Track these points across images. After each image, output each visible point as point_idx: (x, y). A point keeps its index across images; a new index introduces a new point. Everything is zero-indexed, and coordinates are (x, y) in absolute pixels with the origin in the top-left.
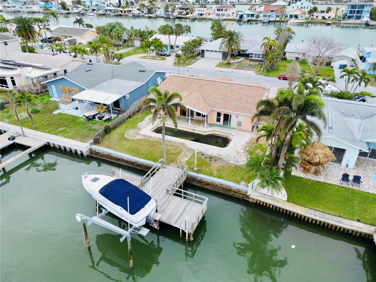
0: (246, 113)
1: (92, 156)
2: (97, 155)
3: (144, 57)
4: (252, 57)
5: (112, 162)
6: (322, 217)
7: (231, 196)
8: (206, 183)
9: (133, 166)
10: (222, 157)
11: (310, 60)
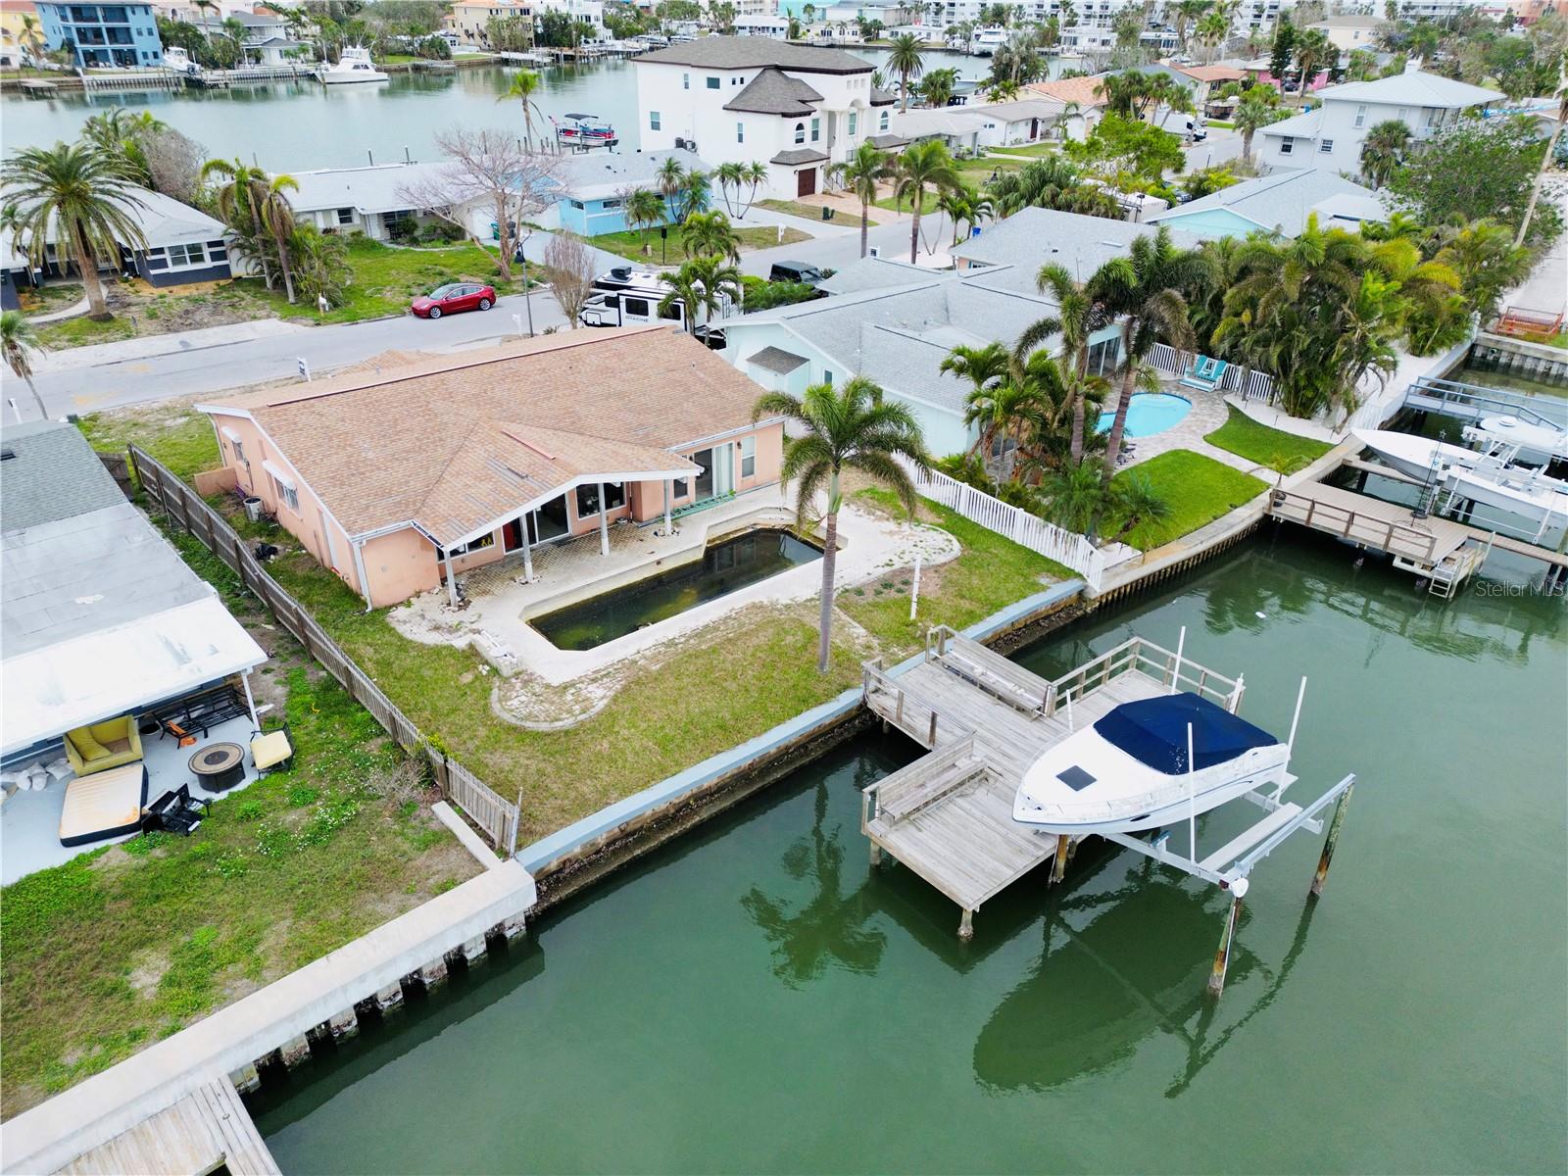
1: (549, 908)
4: (163, 263)
11: (377, 233)
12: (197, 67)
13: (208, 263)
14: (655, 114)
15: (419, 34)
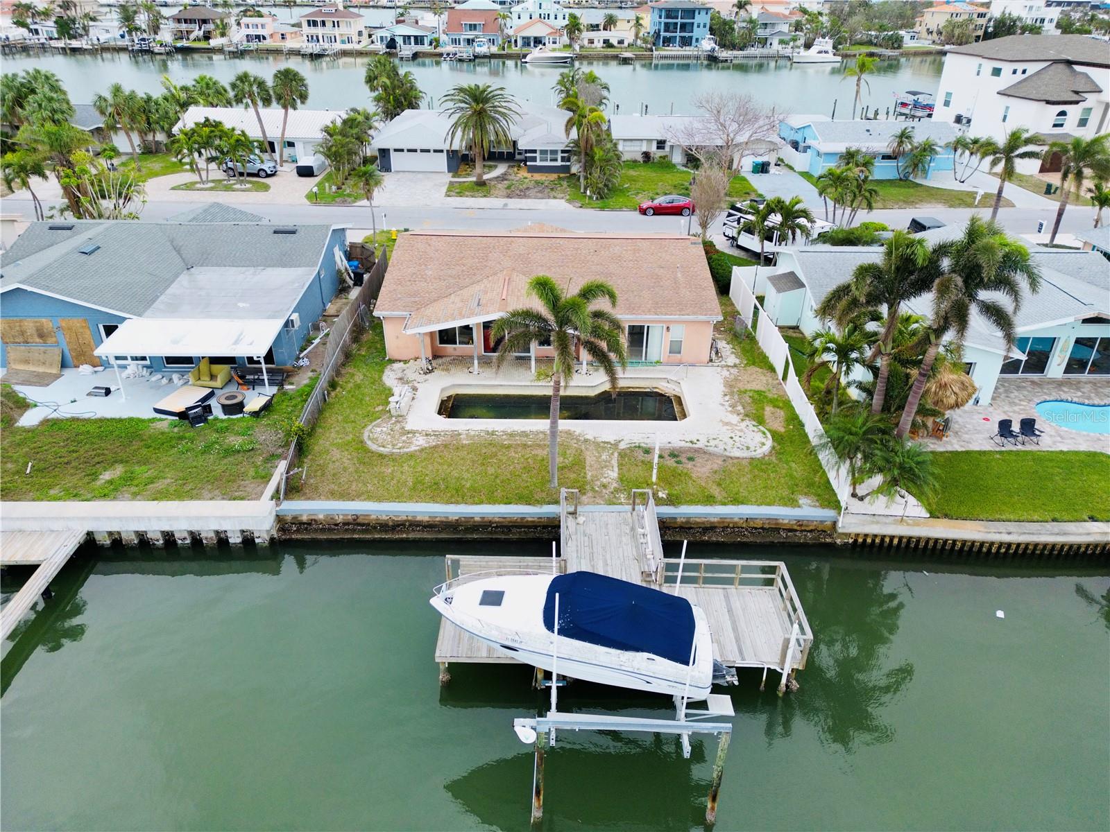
0: (694, 313)
1: (290, 540)
2: (306, 529)
3: (189, 187)
4: (534, 159)
5: (374, 541)
6: (1025, 533)
7: (783, 543)
8: (703, 526)
9: (455, 533)
10: (699, 445)
11: (678, 158)
12: (717, 48)
13: (559, 163)
14: (949, 94)
15: (885, 30)
